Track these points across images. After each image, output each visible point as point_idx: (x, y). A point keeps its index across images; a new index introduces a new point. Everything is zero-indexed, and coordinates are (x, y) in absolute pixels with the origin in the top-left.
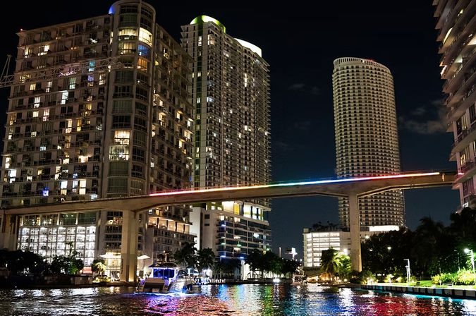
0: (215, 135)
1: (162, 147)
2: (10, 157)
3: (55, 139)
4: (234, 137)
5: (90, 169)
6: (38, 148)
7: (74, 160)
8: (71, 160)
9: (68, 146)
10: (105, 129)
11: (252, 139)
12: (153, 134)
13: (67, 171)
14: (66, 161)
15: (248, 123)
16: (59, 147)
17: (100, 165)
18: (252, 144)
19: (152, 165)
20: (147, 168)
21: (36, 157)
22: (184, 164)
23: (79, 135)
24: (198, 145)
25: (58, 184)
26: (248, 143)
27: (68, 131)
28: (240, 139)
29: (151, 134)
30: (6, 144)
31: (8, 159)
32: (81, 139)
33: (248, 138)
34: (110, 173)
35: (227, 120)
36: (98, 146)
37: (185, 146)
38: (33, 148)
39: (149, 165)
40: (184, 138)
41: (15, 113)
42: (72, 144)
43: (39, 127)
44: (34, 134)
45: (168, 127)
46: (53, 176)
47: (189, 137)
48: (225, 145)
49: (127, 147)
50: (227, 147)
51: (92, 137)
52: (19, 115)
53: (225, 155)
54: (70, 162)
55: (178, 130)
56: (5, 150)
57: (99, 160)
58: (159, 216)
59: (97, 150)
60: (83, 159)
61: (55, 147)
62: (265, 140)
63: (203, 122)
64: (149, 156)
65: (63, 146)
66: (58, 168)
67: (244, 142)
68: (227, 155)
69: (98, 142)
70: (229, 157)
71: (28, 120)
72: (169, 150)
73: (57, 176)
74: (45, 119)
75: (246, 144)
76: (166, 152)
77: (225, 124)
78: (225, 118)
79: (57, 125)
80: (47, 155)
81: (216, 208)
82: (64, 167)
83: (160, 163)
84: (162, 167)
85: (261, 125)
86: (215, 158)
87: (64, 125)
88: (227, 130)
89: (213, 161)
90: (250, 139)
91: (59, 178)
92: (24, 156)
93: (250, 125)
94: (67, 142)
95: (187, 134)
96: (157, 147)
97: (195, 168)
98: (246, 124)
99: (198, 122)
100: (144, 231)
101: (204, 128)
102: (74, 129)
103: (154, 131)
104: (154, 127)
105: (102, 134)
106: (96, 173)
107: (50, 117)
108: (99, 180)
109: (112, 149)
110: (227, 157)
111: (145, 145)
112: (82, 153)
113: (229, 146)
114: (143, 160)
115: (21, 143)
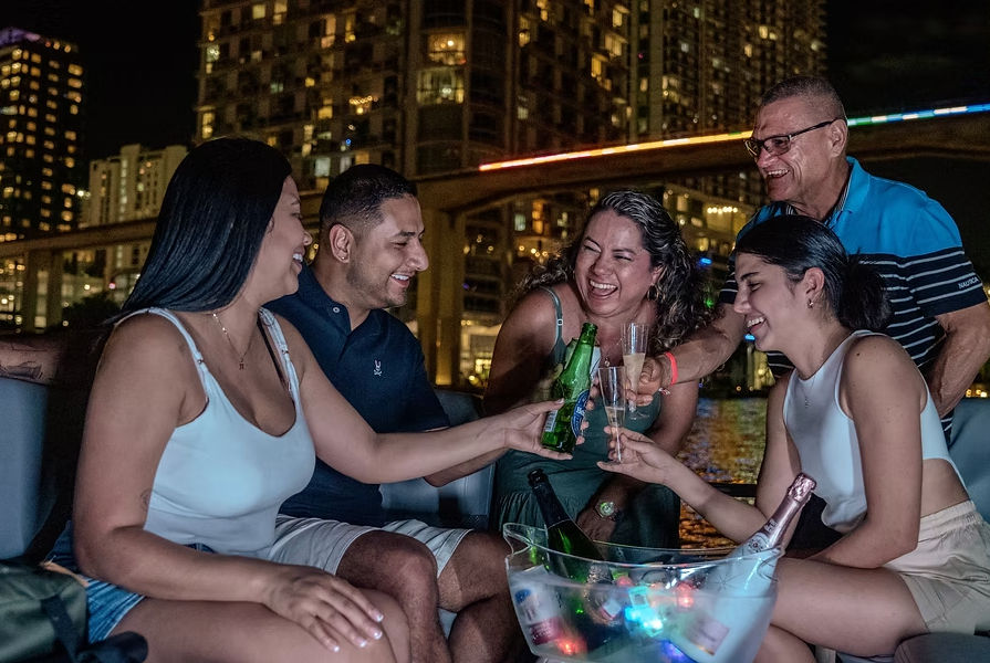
0: (685, 47)
1: (547, 70)
2: (212, 111)
3: (301, 64)
4: (733, 53)
5: (376, 128)
6: (266, 87)
7: (342, 109)
8: (335, 109)
9: (327, 77)
10: (406, 33)
11: (780, 59)
12: (524, 38)
13: (329, 135)
14: (326, 112)
15: (768, 20)
16: (310, 82)
17: (398, 116)
18: (780, 71)
19: (523, 113)
20: (507, 121)
21: (264, 108)
22: (607, 116)
23: (350, 50)
24: (644, 72)
25: (308, 165)
26: (768, 67)
27: (326, 42)
28: (749, 59)
29: (516, 39)
30: (203, 84)
31: (208, 118)
32: (356, 61)
33: (768, 55)
34: (421, 135)
35: (716, 13)
36: (391, 73)
37: (609, 71)
38: (256, 88)
39: (514, 113)
40: (606, 53)
41: (217, 13)
42: (337, 73)
43: (267, 39)
44: (257, 55)
45: (563, 25)
46: (299, 149)
47: (617, 51)
48: (711, 72)
49: (459, 71)
50: (716, 77)
51: (379, 52)
52: (226, 17)
53: (711, 97)
54: (334, 113)
55: (588, 32)
56: (201, 97)
57: (396, 106)
58: (542, 235)
59: (390, 82)
60: (360, 105)
61: (301, 81)
62: (810, 62)
63: (657, 16)
64: (514, 92)
65: (317, 78)
66: (309, 129)
67: (758, 64)
68: (716, 97)
69: (391, 63)
70: (721, 101)
71: (242, 25)
72: (567, 81)
73: (307, 149)
74: (277, 18)
75: (763, 70)
76: (558, 84)
77: (710, 20)
78: (711, 8)
79: (303, 32)
80: (286, 101)
81: (689, 221)
82: (322, 126)
83: (542, 110)
84: (549, 121)
85: (801, 24)
86: (685, 102)
87: (318, 30)
88: (716, 39)
89: (680, 110)
90: (773, 59)
91: (312, 153)
92: (240, 109)
93: (773, 23)
94: (326, 69)
95: (615, 46)
96: (533, 71)
97: (638, 127)
98: (763, 22)
99: (645, 18)
100: (503, 269)
101: (659, 30)
102: (340, 37)
103: (524, 31)
104: (524, 23)
105: (400, 43)
106: (388, 136)
107: (288, 16)
108: (397, 153)
109: (425, 80)
110: (716, 102)
111: (501, 64)
112: (359, 91)
113: (721, 75)
114: (499, 102)
115: (232, 80)
